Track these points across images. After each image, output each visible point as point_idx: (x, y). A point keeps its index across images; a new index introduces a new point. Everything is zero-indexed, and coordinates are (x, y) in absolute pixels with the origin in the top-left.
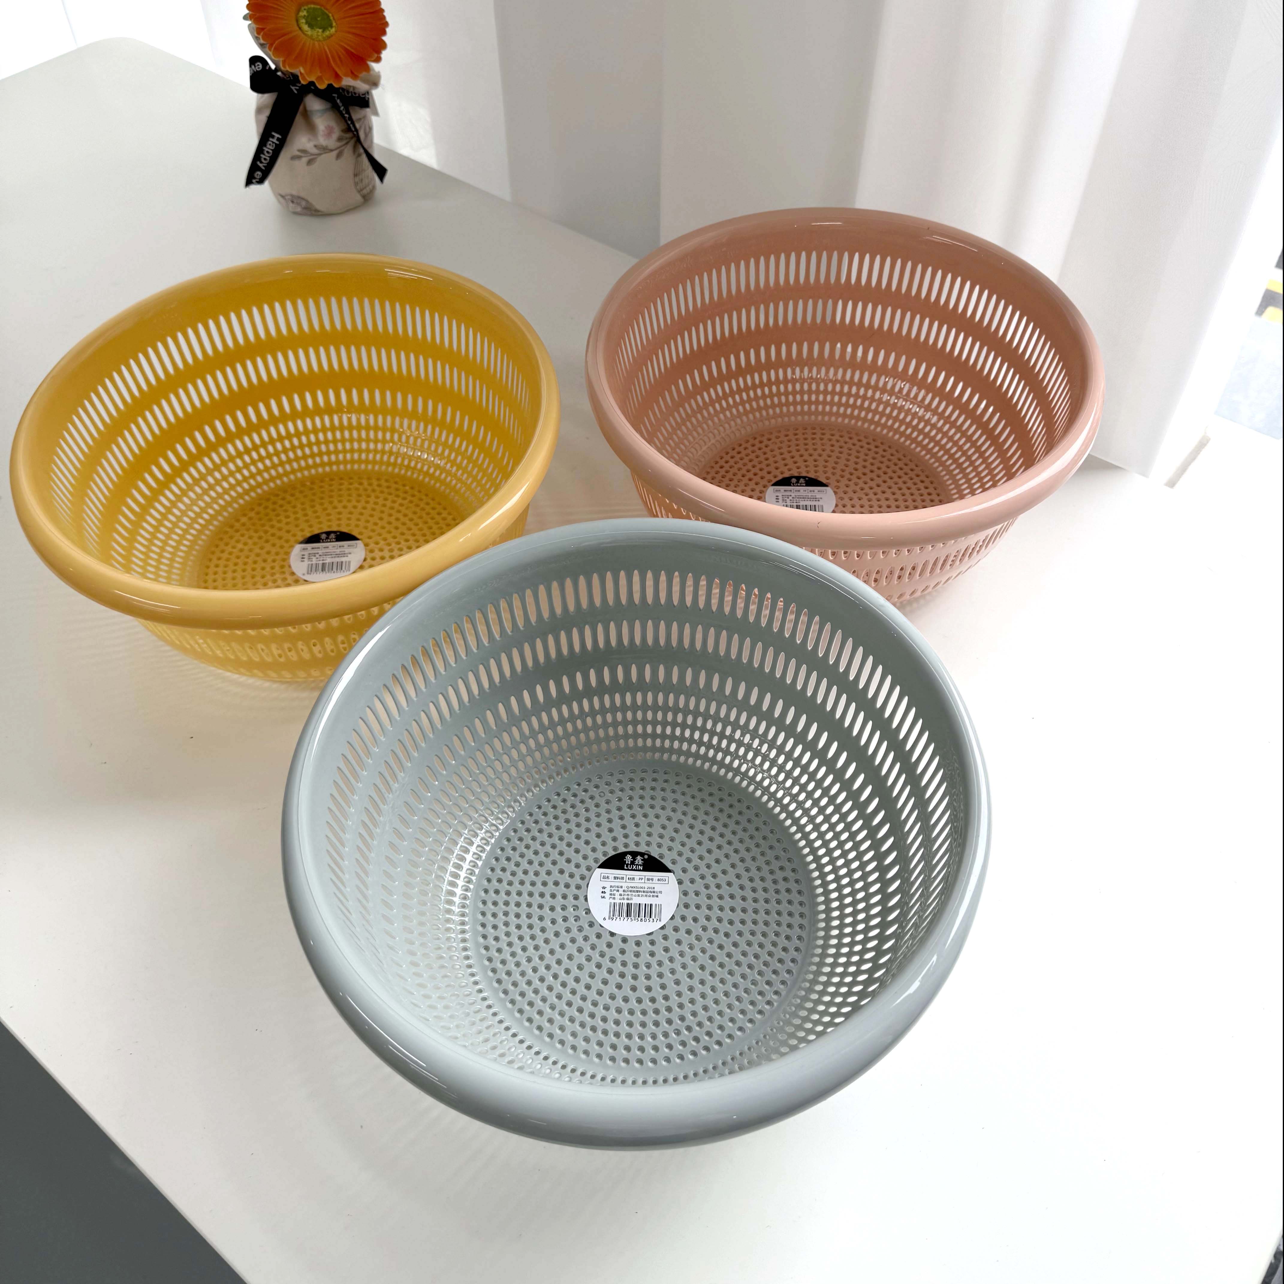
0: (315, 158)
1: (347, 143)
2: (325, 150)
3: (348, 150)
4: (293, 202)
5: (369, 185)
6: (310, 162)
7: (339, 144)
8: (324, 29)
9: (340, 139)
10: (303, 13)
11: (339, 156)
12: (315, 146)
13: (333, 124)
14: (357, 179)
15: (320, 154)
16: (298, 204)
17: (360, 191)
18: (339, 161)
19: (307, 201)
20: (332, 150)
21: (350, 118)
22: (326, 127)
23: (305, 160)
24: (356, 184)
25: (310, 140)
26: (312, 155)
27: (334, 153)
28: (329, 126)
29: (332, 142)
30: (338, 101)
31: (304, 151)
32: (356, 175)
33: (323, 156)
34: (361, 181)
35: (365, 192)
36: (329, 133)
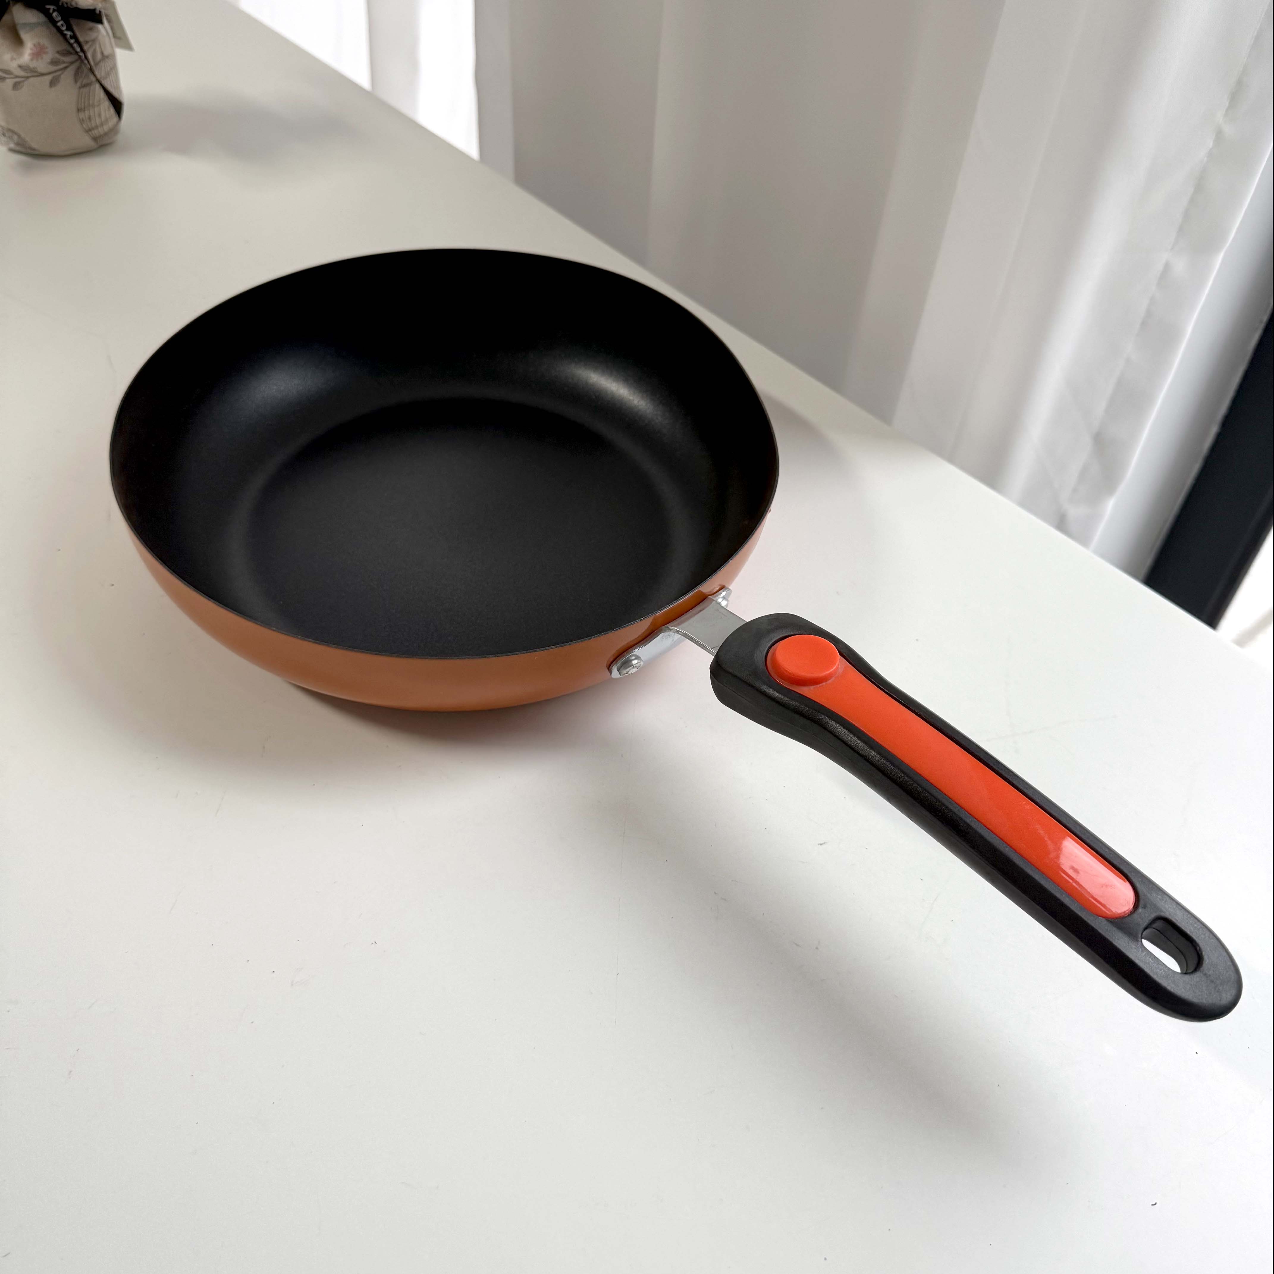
0: (23, 81)
1: (66, 68)
2: (31, 72)
3: (67, 77)
5: (102, 125)
6: (16, 86)
7: (54, 68)
9: (54, 62)
11: (52, 83)
12: (20, 67)
13: (45, 42)
14: (82, 115)
15: (28, 77)
16: (11, 138)
17: (88, 131)
18: (53, 89)
19: (19, 136)
20: (43, 75)
21: (74, 36)
22: (35, 45)
23: (10, 82)
24: (82, 121)
25: (12, 59)
26: (17, 77)
27: (48, 78)
28: (39, 44)
29: (42, 65)
30: (54, 15)
31: (7, 72)
32: (79, 110)
33: (31, 79)
34: (90, 118)
35: (95, 133)
36: (39, 53)
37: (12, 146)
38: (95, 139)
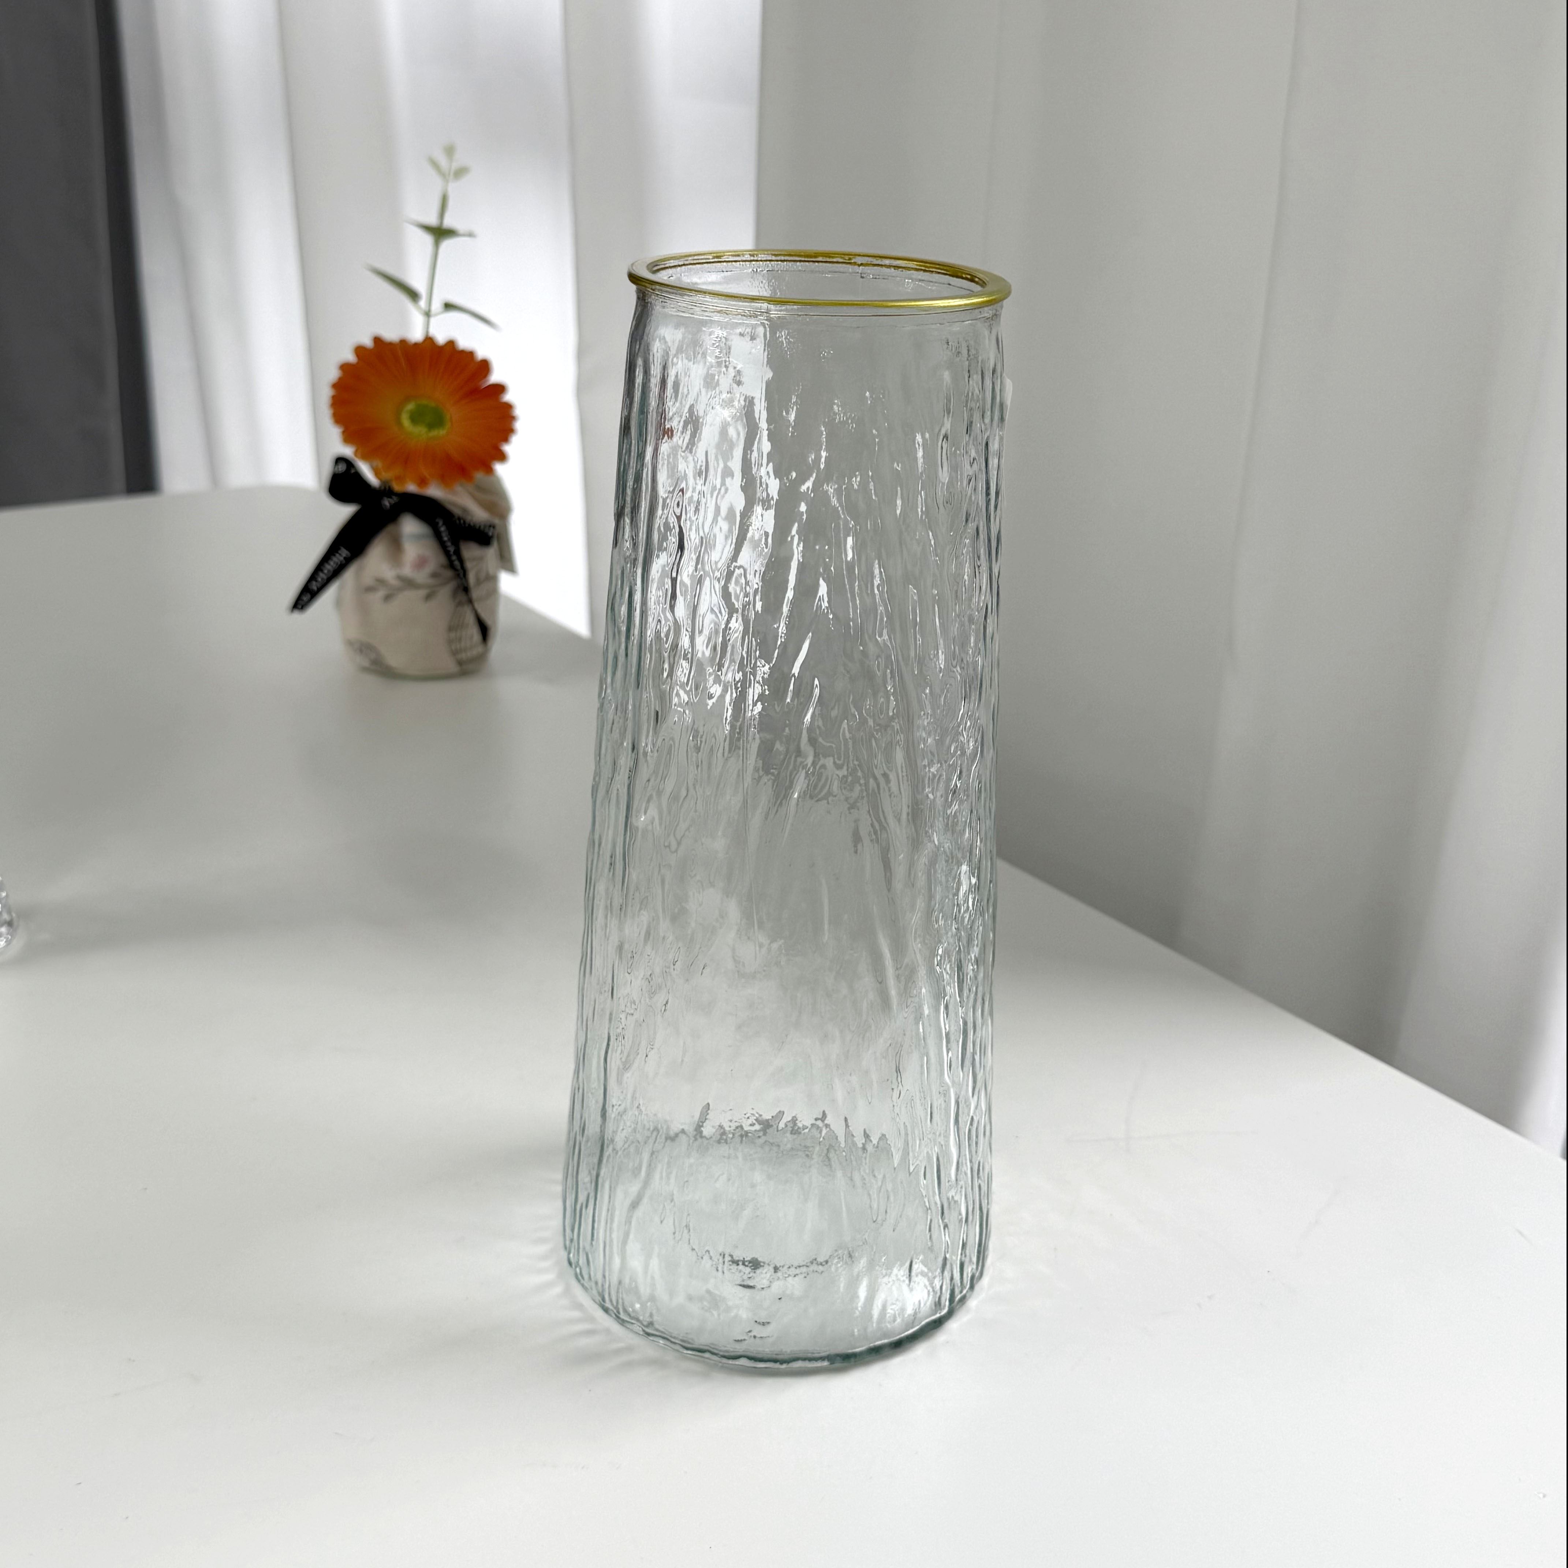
0: (396, 594)
1: (444, 584)
2: (409, 583)
3: (445, 593)
4: (361, 651)
6: (388, 598)
7: (431, 581)
8: (431, 426)
9: (434, 575)
10: (410, 406)
11: (428, 597)
12: (398, 577)
13: (429, 554)
14: (453, 635)
15: (403, 589)
17: (454, 653)
18: (428, 604)
20: (420, 587)
21: (458, 553)
22: (417, 556)
23: (381, 594)
24: (450, 642)
25: (391, 567)
26: (392, 588)
27: (424, 592)
28: (422, 556)
29: (422, 577)
30: (443, 529)
32: (451, 629)
33: (408, 592)
34: (460, 640)
35: (463, 656)
36: (421, 563)
37: (366, 663)
38: (460, 663)
